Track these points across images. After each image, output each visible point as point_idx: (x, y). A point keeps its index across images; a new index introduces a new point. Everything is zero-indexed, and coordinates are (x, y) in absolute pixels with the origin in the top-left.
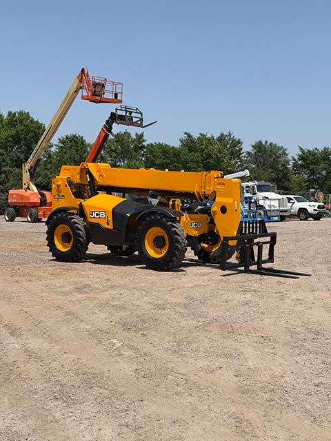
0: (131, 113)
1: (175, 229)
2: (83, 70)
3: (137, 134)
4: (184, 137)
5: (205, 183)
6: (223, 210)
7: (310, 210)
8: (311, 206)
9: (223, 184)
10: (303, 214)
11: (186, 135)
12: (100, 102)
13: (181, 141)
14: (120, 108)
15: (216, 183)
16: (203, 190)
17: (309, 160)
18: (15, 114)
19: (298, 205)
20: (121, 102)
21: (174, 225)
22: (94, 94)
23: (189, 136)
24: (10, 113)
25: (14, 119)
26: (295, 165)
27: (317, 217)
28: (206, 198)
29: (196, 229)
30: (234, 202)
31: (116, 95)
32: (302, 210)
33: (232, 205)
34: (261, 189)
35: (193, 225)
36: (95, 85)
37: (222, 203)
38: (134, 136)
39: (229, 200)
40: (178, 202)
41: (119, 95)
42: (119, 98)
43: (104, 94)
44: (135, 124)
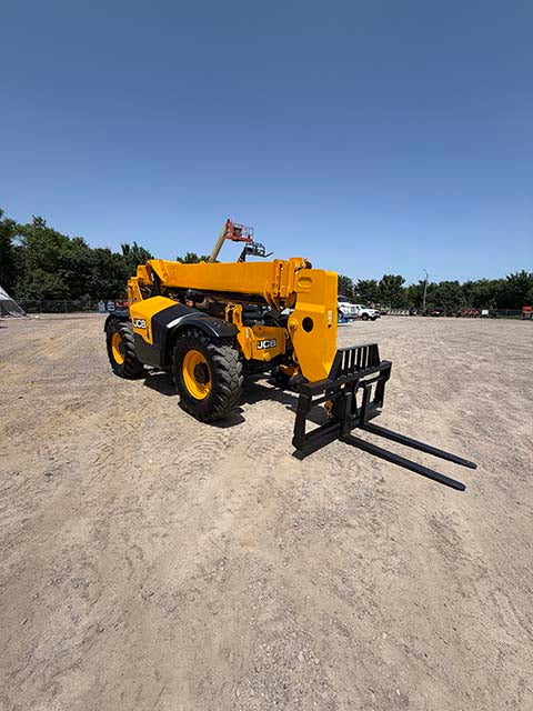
0: (257, 247)
1: (219, 358)
2: (229, 220)
5: (279, 278)
6: (308, 324)
7: (370, 314)
8: (371, 312)
9: (309, 279)
10: (365, 317)
12: (238, 240)
15: (297, 279)
16: (276, 290)
17: (363, 286)
19: (362, 311)
21: (218, 350)
22: (234, 235)
26: (356, 289)
27: (373, 319)
28: (282, 304)
29: (267, 350)
30: (327, 310)
32: (365, 314)
33: (322, 316)
35: (263, 344)
36: (236, 229)
37: (304, 312)
39: (320, 309)
40: (238, 309)
41: (251, 236)
43: (241, 235)
44: (258, 254)
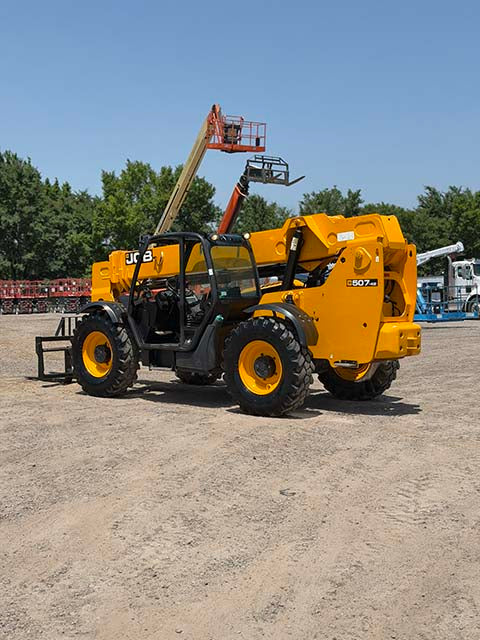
0: (270, 165)
2: (214, 107)
3: (350, 192)
4: (425, 193)
11: (428, 191)
12: (232, 151)
13: (420, 200)
14: (253, 159)
18: (170, 171)
20: (264, 150)
22: (226, 140)
23: (434, 192)
24: (164, 169)
25: (170, 178)
31: (258, 140)
36: (227, 128)
38: (345, 195)
41: (261, 140)
42: (261, 145)
43: (240, 139)
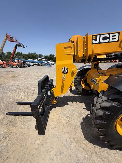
0: (21, 44)
2: (7, 34)
10: (52, 64)
22: (11, 39)
34: (46, 60)
42: (17, 41)
44: (22, 47)
